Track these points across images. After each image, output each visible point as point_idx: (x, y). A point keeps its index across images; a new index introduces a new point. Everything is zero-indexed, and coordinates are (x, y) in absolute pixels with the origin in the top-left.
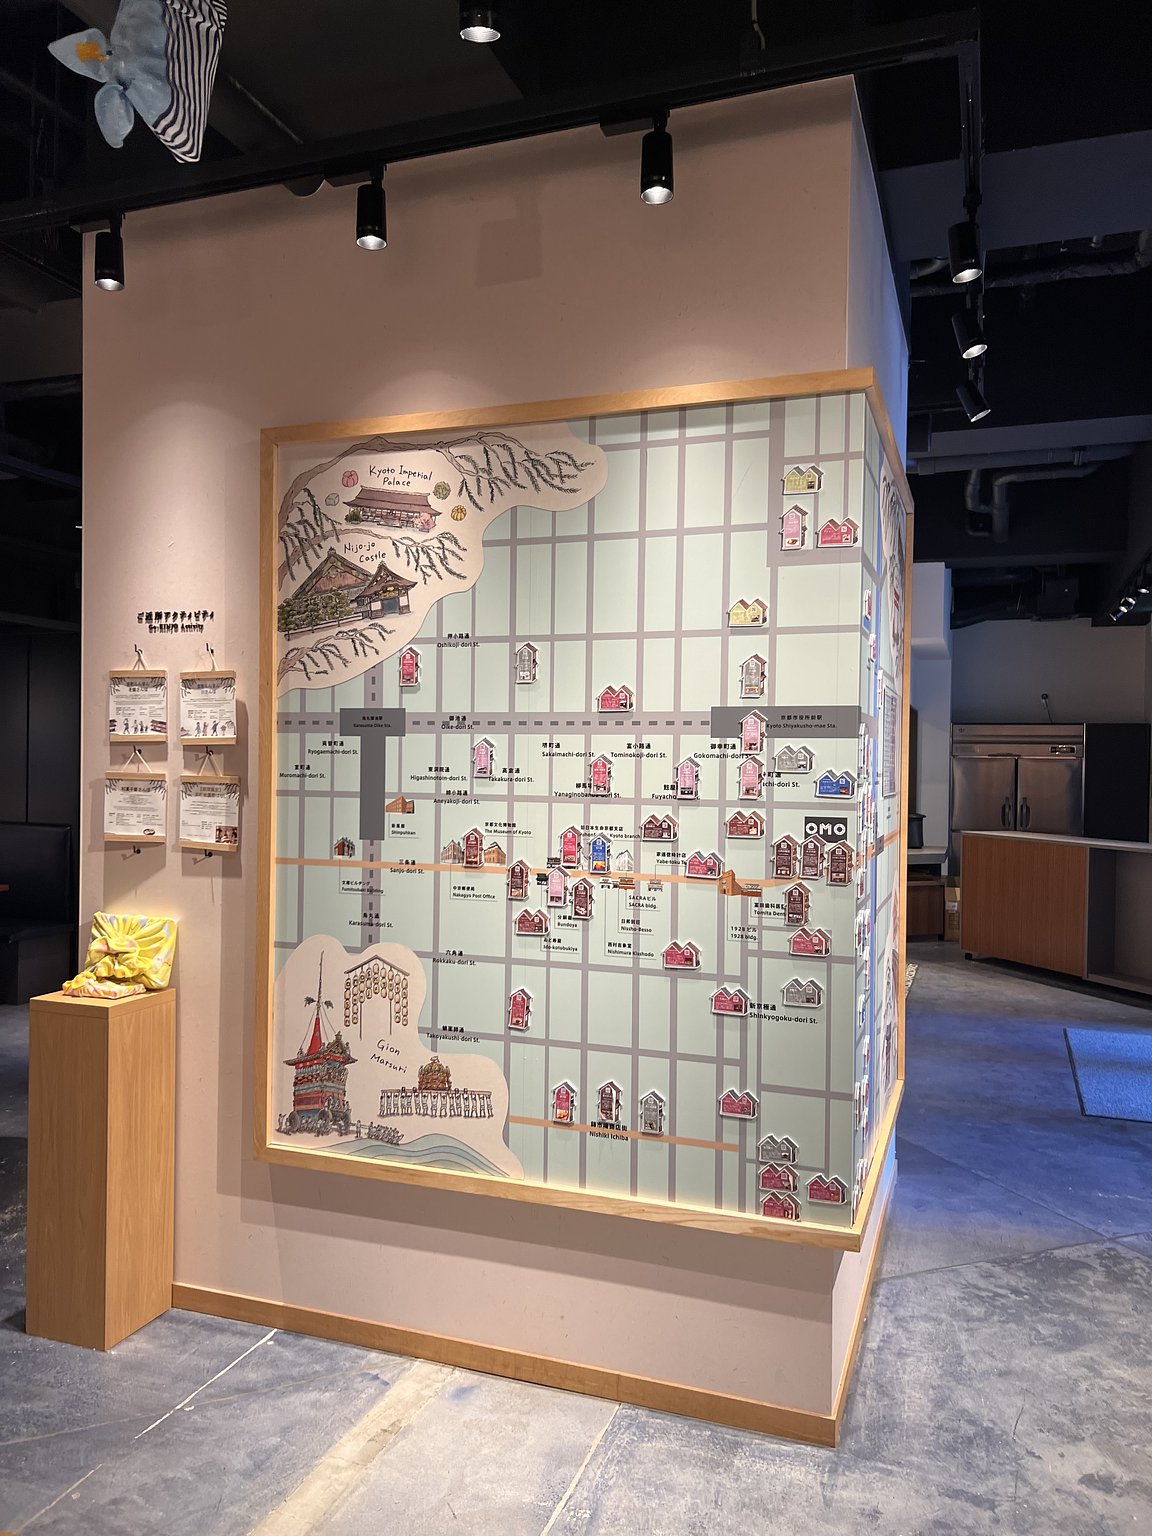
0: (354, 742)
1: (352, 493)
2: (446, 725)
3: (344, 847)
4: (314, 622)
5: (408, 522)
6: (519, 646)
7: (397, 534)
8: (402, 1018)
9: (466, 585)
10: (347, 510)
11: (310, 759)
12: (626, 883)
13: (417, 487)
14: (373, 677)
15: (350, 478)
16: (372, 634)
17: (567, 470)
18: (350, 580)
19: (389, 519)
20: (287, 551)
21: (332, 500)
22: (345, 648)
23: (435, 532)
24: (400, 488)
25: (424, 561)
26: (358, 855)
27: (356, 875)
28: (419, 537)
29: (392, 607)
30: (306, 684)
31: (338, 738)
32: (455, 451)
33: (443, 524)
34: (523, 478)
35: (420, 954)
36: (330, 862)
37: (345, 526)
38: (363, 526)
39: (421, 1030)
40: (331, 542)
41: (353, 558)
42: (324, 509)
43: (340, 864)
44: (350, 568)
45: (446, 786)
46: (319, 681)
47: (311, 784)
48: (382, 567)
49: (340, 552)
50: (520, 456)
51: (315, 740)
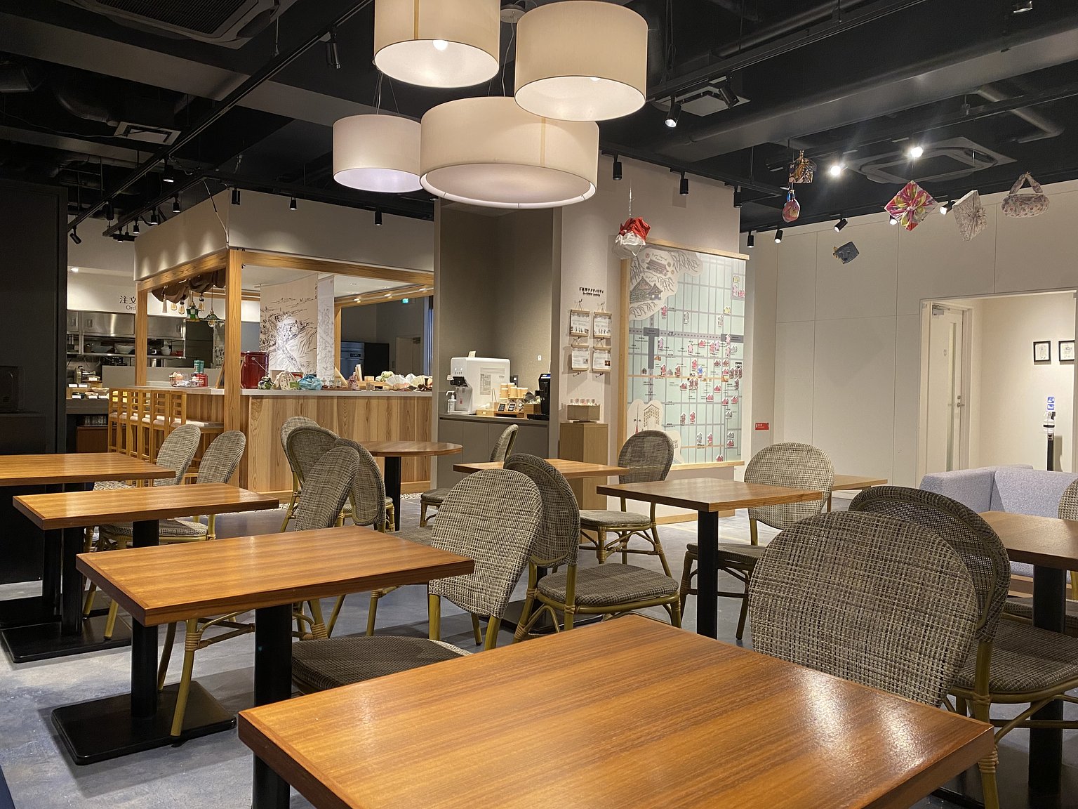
0: (647, 338)
1: (649, 260)
2: (668, 334)
3: (644, 371)
4: (638, 299)
5: (661, 272)
6: (685, 313)
7: (659, 275)
8: (658, 423)
9: (674, 294)
10: (647, 265)
11: (636, 343)
12: (705, 380)
14: (652, 318)
16: (652, 305)
17: (696, 266)
18: (647, 287)
19: (657, 270)
20: (631, 275)
21: (643, 261)
22: (645, 308)
23: (667, 277)
24: (659, 261)
25: (665, 285)
26: (648, 374)
27: (647, 380)
28: (664, 277)
29: (657, 297)
30: (635, 319)
31: (643, 337)
32: (672, 253)
33: (669, 275)
34: (687, 266)
35: (662, 403)
36: (641, 376)
37: (646, 270)
38: (651, 271)
39: (662, 425)
40: (642, 274)
41: (647, 280)
43: (643, 376)
44: (647, 283)
45: (669, 352)
46: (639, 319)
47: (636, 351)
48: (655, 285)
49: (645, 278)
51: (637, 337)
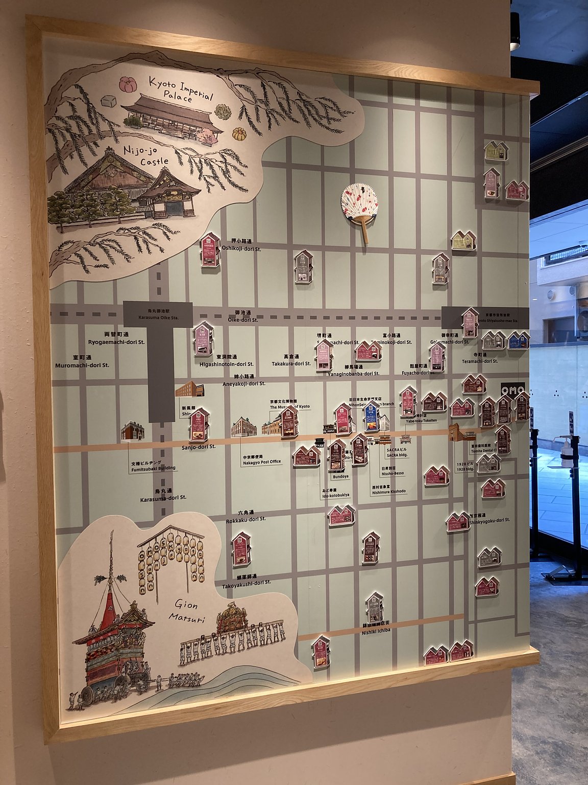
0: (140, 333)
1: (132, 99)
2: (232, 319)
3: (133, 431)
4: (91, 217)
7: (180, 144)
8: (198, 576)
9: (247, 197)
10: (126, 114)
12: (385, 440)
13: (198, 104)
14: (159, 273)
15: (128, 84)
16: (157, 233)
18: (131, 180)
20: (57, 143)
21: (108, 101)
24: (181, 103)
25: (207, 171)
26: (148, 436)
27: (146, 455)
29: (176, 209)
31: (122, 329)
32: (235, 80)
33: (225, 141)
35: (214, 518)
36: (118, 446)
37: (124, 129)
38: (143, 132)
39: (217, 583)
40: (109, 142)
41: (133, 160)
42: (99, 108)
43: (128, 446)
44: (130, 169)
45: (234, 371)
46: (97, 275)
47: (91, 374)
48: (165, 172)
49: (119, 152)
50: (293, 95)
51: (95, 331)
